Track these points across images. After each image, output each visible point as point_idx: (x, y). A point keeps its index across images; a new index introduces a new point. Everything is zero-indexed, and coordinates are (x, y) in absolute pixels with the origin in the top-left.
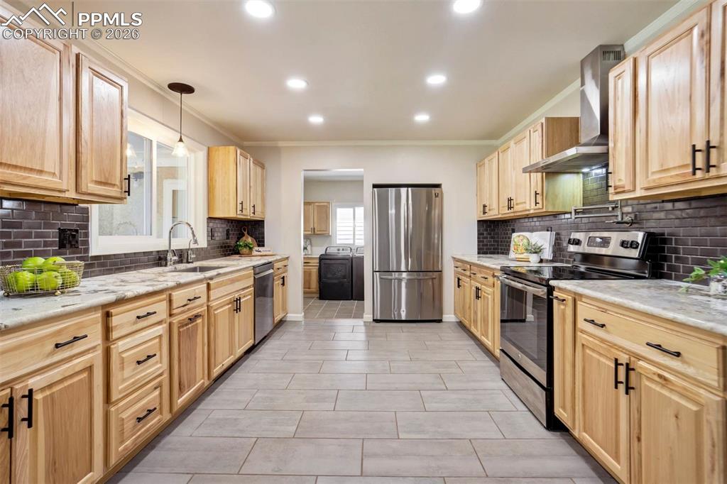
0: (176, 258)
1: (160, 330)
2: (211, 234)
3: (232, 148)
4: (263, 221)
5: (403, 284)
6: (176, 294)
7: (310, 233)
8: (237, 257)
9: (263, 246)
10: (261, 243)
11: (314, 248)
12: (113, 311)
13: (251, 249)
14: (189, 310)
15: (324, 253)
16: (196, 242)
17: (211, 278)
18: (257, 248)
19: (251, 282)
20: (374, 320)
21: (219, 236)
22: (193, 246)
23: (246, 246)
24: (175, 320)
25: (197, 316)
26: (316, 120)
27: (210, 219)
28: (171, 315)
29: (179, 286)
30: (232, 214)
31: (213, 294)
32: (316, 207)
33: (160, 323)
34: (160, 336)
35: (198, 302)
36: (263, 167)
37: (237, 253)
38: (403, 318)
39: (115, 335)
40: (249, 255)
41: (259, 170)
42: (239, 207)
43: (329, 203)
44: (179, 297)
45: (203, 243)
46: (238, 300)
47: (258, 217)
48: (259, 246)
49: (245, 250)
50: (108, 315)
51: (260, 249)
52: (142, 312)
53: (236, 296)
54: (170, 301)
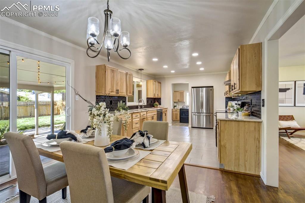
0: (140, 107)
1: (139, 119)
2: (148, 102)
3: (152, 80)
4: (161, 98)
5: (204, 117)
6: (141, 113)
7: (177, 101)
8: (154, 108)
9: (161, 105)
10: (160, 104)
11: (179, 106)
12: (133, 114)
13: (157, 105)
14: (143, 117)
15: (182, 108)
16: (144, 104)
17: (147, 111)
18: (159, 105)
19: (156, 113)
20: (192, 127)
21: (149, 102)
22: (144, 105)
23: (156, 105)
24: (141, 118)
25: (145, 118)
26: (173, 72)
27: (147, 98)
28: (140, 117)
29: (142, 112)
30: (152, 97)
31: (148, 115)
32: (179, 93)
33: (139, 118)
34: (139, 120)
35: (145, 115)
36: (160, 83)
37: (154, 107)
38: (204, 127)
39: (133, 118)
40: (157, 107)
41: (159, 84)
42: (154, 95)
43: (184, 91)
44: (142, 114)
45: (146, 104)
46: (153, 117)
47: (159, 97)
48: (160, 105)
49: (156, 106)
50: (132, 115)
51: (160, 106)
52: (136, 115)
53: (153, 116)
54: (140, 114)
